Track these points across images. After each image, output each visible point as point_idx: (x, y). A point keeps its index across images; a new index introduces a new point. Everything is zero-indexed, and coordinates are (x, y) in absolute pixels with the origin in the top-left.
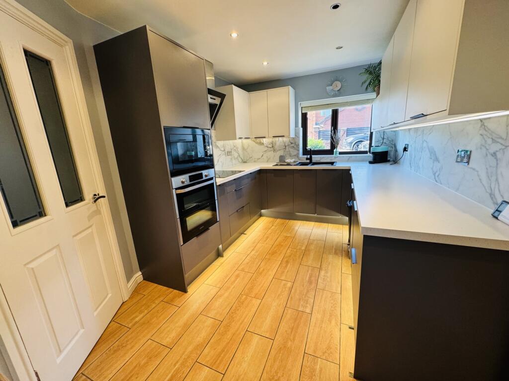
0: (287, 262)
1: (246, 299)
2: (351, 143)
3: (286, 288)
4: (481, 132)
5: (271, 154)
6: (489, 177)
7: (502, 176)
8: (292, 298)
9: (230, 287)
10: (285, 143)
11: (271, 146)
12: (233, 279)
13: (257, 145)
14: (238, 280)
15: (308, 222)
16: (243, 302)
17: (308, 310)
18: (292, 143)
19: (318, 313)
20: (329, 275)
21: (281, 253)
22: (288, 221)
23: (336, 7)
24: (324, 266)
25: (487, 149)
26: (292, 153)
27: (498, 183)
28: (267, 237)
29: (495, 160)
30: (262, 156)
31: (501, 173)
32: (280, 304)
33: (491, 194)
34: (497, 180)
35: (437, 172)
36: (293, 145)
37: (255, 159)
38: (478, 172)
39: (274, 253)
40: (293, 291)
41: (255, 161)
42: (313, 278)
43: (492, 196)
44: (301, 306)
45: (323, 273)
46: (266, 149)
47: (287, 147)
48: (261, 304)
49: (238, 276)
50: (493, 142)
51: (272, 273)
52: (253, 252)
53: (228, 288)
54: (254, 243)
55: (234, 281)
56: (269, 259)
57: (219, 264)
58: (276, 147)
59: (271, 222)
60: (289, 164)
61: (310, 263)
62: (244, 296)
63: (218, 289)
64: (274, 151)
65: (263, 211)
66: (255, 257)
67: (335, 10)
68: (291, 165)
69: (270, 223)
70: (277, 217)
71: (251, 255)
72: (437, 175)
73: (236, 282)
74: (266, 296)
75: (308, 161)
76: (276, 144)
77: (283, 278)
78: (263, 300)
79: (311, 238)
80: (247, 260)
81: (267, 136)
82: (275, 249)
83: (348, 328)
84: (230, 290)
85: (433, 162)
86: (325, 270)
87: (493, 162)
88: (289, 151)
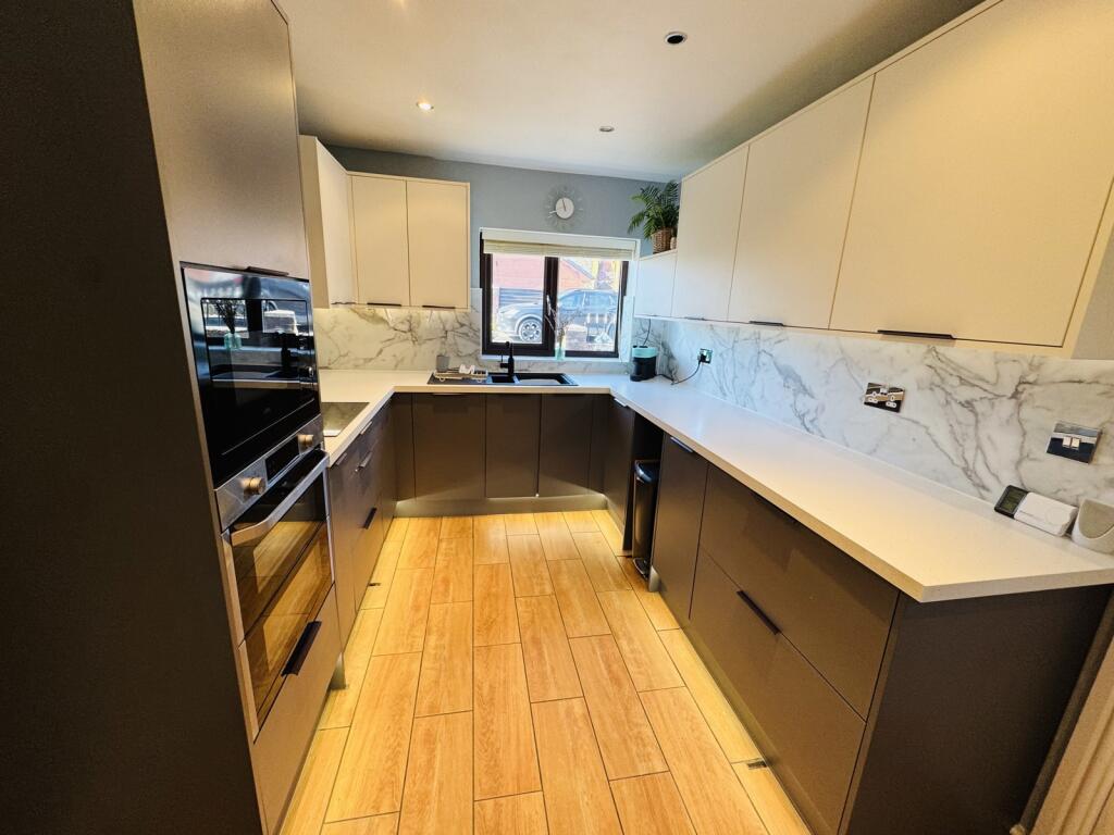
0: (536, 642)
1: (497, 808)
2: (514, 320)
3: (575, 721)
4: (928, 362)
5: (405, 348)
6: (957, 441)
7: (992, 442)
8: (606, 746)
9: (427, 794)
10: (443, 323)
11: (405, 327)
12: (420, 758)
13: (364, 322)
14: (438, 753)
15: (518, 516)
16: (498, 824)
17: (660, 767)
18: (462, 325)
19: (679, 761)
20: (637, 645)
21: (506, 618)
22: (470, 519)
23: (676, 40)
24: (616, 625)
25: (948, 394)
26: (461, 348)
27: (983, 453)
28: (446, 581)
29: (971, 415)
30: (380, 352)
31: (989, 438)
32: (593, 781)
33: (966, 470)
34: (979, 447)
35: (808, 412)
36: (465, 330)
37: (356, 359)
38: (927, 428)
39: (489, 625)
40: (596, 722)
41: (356, 367)
42: (615, 667)
43: (969, 473)
44: (637, 760)
45: (624, 643)
46: (392, 334)
47: (449, 334)
48: (548, 802)
49: (430, 739)
50: (962, 384)
51: (518, 689)
52: (432, 640)
53: (424, 799)
54: (417, 608)
55: (430, 762)
56: (488, 647)
57: (344, 721)
58: (420, 332)
59: (429, 530)
60: (466, 380)
61: (584, 627)
62: (490, 804)
63: (391, 821)
64: (415, 340)
65: (400, 504)
66: (446, 653)
67: (671, 46)
68: (474, 382)
69: (428, 534)
70: (438, 515)
71: (430, 650)
72: (807, 419)
73: (437, 764)
74: (546, 774)
75: (506, 370)
76: (419, 323)
77: (553, 694)
78: (546, 787)
79: (549, 557)
80: (429, 675)
81: (405, 302)
82: (487, 610)
83: (747, 768)
84: (434, 805)
85: (795, 395)
86: (625, 635)
87: (965, 416)
88: (456, 344)
